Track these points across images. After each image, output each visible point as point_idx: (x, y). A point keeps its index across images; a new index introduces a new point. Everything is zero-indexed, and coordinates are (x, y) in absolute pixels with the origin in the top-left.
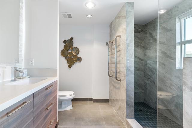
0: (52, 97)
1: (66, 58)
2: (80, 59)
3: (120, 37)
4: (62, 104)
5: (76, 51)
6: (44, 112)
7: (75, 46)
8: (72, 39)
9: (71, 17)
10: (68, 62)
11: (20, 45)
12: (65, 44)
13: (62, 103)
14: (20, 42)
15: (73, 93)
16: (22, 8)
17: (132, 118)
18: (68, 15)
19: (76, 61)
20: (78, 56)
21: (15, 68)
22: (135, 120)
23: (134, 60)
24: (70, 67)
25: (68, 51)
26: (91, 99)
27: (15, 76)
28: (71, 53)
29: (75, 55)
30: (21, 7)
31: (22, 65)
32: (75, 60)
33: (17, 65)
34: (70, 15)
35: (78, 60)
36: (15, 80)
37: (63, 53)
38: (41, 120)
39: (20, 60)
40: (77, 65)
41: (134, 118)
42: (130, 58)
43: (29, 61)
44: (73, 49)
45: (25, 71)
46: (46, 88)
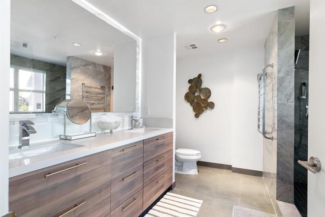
0: (166, 150)
1: (191, 104)
2: (211, 106)
3: (273, 67)
4: (184, 166)
5: (207, 93)
6: (155, 163)
7: (204, 86)
8: (200, 76)
9: (196, 47)
10: (194, 109)
11: (136, 93)
12: (190, 85)
13: (184, 164)
14: (137, 89)
15: (199, 152)
16: (139, 53)
17: (288, 202)
18: (191, 46)
19: (206, 108)
20: (210, 100)
21: (132, 117)
22: (295, 206)
23: (294, 104)
24: (197, 116)
25: (194, 94)
26: (229, 167)
27: (132, 125)
28: (199, 96)
29: (204, 99)
30: (137, 53)
31: (138, 115)
32: (204, 107)
33: (134, 114)
34: (194, 45)
35: (209, 107)
36: (132, 129)
37: (187, 97)
38: (151, 169)
39: (137, 109)
40: (207, 114)
41: (293, 202)
42: (286, 102)
43: (144, 109)
44: (201, 90)
45: (141, 121)
46: (157, 138)
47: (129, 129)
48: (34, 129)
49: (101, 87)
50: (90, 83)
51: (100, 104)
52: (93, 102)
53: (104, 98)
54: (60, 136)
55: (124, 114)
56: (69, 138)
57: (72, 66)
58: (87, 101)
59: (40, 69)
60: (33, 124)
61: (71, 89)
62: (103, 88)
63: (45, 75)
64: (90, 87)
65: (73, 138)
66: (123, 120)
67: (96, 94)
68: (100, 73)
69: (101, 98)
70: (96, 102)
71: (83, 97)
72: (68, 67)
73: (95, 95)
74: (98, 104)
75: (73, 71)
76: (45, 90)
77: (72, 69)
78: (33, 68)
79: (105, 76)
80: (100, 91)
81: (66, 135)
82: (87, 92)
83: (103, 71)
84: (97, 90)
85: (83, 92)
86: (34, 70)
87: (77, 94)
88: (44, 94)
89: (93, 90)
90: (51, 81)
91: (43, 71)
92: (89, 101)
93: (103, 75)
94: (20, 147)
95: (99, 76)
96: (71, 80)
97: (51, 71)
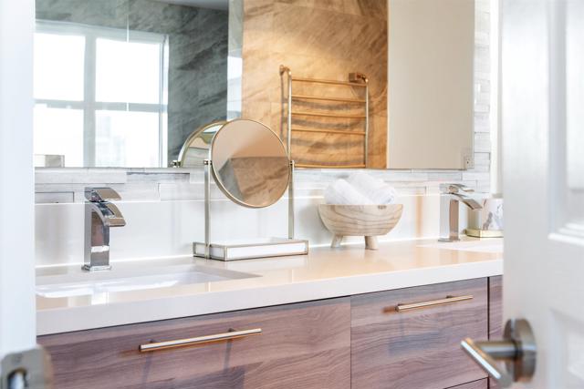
27: (454, 225)
31: (486, 183)
36: (454, 239)
45: (497, 207)
47: (442, 241)
48: (119, 214)
49: (351, 76)
50: (308, 65)
51: (345, 145)
52: (318, 138)
53: (359, 121)
54: (195, 244)
55: (424, 176)
56: (218, 253)
57: (247, 8)
58: (297, 136)
59: (151, 30)
60: (117, 196)
61: (243, 91)
62: (356, 80)
63: (167, 48)
64: (310, 81)
65: (231, 254)
66: (420, 203)
67: (330, 108)
68: (347, 21)
69: (348, 121)
70: (331, 139)
71: (284, 120)
72: (233, 11)
73: (325, 112)
74: (337, 145)
75: (251, 22)
76: (165, 102)
77: (246, 16)
78: (132, 28)
79: (364, 30)
80: (348, 94)
81: (212, 242)
82: (296, 101)
83: (359, 13)
84: (333, 92)
85: (284, 100)
86: (136, 33)
87: (263, 107)
88: (165, 116)
89: (317, 92)
90: (182, 68)
91: (161, 37)
92: (306, 137)
93: (357, 29)
94: (86, 268)
95: (343, 36)
96: (244, 58)
97: (184, 32)
